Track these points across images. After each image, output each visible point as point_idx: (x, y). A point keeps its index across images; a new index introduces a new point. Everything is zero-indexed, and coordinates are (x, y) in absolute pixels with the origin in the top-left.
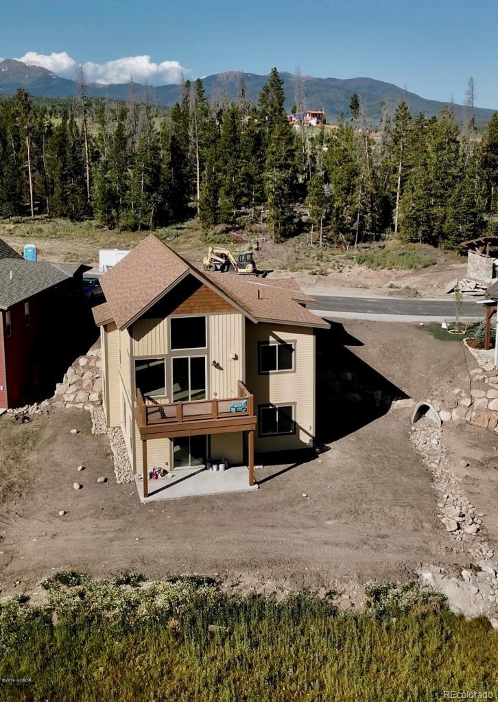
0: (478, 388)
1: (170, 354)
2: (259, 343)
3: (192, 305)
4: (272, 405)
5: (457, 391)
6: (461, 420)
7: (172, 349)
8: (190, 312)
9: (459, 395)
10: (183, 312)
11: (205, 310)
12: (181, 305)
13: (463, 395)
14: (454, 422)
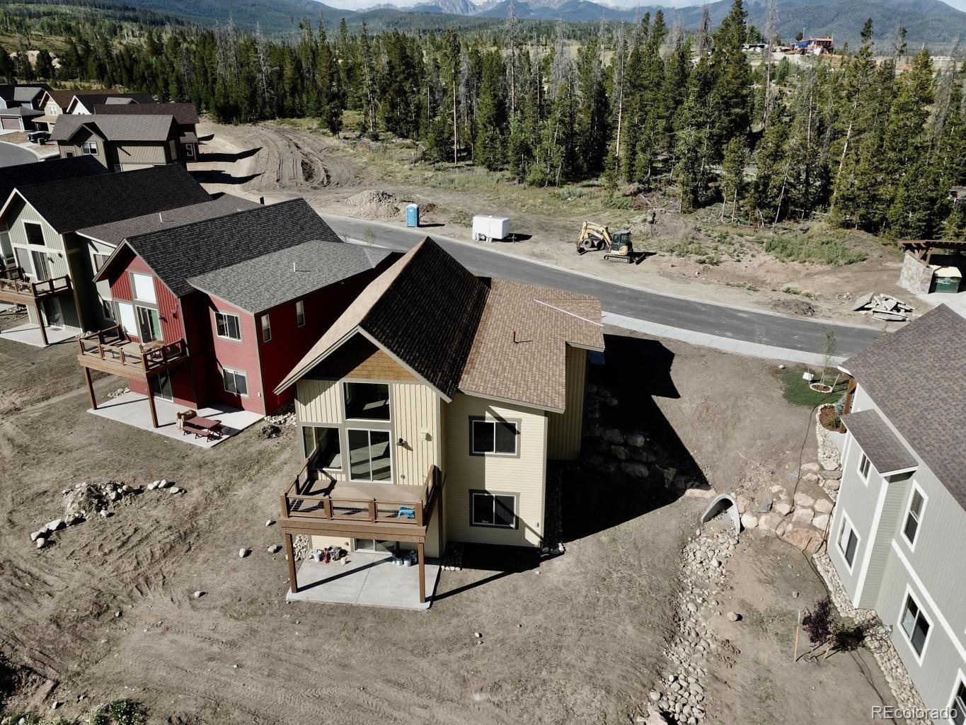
0: (806, 492)
1: (345, 424)
2: (471, 418)
3: (370, 369)
4: (487, 492)
5: (776, 488)
6: (770, 531)
7: (347, 418)
8: (368, 376)
9: (777, 495)
10: (358, 376)
11: (386, 377)
12: (357, 368)
13: (782, 496)
14: (758, 533)
